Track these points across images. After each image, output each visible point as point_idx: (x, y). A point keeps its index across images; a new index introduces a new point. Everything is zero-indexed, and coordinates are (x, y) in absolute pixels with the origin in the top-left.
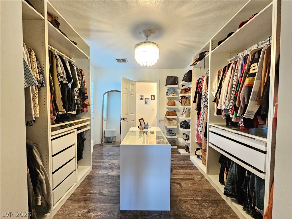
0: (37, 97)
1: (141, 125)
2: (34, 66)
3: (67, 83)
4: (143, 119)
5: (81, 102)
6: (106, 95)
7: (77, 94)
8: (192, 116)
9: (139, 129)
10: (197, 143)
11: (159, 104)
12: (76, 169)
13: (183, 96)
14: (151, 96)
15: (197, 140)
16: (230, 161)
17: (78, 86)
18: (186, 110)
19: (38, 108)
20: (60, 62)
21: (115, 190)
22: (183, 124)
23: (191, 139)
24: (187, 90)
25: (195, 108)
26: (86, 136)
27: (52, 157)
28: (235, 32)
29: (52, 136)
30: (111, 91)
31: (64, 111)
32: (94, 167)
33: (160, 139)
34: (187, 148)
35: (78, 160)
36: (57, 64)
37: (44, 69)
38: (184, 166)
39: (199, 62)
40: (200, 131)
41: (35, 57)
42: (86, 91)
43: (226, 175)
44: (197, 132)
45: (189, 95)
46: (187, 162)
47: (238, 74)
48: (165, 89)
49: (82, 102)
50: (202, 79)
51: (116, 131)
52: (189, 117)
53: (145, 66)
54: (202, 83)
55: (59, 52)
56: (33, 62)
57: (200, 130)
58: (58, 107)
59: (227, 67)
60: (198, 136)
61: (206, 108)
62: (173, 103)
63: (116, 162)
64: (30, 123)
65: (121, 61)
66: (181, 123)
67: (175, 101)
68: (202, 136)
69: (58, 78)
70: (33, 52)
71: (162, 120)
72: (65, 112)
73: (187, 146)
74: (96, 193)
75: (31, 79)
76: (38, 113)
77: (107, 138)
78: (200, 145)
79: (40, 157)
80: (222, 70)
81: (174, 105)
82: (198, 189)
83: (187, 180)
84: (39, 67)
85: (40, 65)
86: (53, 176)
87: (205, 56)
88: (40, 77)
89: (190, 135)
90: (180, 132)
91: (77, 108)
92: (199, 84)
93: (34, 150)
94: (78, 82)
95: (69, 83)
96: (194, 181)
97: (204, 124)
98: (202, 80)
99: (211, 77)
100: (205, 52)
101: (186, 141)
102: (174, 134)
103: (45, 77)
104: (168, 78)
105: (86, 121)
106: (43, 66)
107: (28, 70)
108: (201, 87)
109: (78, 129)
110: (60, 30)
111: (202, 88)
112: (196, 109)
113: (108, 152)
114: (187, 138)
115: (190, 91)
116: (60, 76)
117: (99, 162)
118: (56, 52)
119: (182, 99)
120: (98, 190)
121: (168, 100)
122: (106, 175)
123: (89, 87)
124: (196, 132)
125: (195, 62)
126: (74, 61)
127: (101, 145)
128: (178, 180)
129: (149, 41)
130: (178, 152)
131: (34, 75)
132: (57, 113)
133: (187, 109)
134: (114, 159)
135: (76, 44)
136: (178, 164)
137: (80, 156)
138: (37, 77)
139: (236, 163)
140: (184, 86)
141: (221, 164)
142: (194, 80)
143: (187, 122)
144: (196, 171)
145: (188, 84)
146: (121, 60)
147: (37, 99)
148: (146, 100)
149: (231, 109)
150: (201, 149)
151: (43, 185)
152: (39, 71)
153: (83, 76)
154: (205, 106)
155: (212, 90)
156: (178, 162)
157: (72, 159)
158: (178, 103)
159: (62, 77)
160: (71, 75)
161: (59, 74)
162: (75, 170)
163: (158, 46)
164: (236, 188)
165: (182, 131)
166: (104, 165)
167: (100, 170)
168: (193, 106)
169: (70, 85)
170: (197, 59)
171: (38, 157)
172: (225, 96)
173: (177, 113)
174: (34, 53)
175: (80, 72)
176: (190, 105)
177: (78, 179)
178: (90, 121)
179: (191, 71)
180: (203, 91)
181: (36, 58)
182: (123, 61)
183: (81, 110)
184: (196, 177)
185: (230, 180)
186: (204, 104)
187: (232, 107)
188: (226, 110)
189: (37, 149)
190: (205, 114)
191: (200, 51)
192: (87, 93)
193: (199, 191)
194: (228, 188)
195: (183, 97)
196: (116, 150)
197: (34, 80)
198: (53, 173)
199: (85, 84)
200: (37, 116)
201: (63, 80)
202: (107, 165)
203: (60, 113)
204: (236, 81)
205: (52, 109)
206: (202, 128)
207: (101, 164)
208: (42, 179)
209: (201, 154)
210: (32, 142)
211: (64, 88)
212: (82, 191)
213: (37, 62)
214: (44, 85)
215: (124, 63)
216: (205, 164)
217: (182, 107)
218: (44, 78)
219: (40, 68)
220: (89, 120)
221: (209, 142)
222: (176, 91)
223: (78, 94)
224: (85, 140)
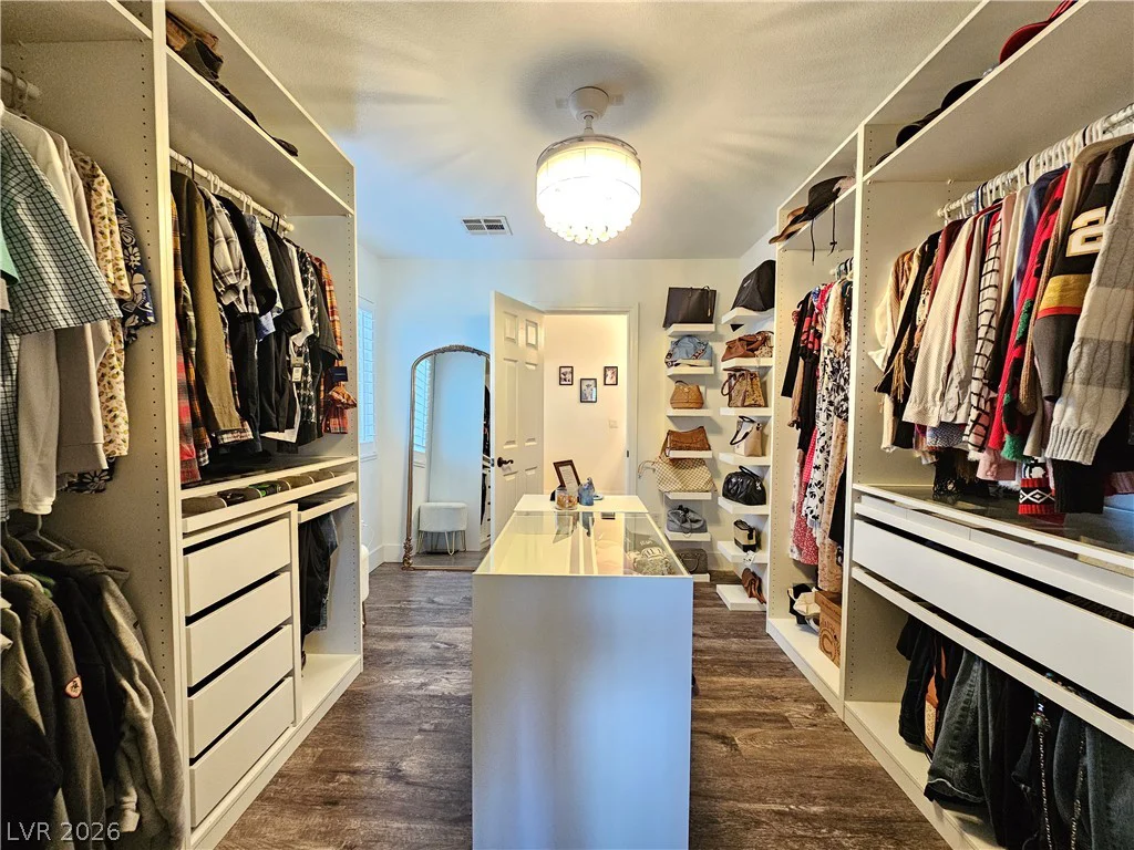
0: (118, 369)
1: (562, 486)
2: (105, 238)
3: (254, 314)
4: (570, 463)
5: (318, 392)
6: (426, 364)
7: (301, 360)
8: (776, 450)
9: (555, 503)
10: (797, 563)
11: (638, 402)
12: (293, 670)
13: (736, 369)
14: (605, 371)
15: (795, 549)
16: (956, 650)
17: (302, 323)
18: (747, 427)
19: (126, 415)
20: (223, 223)
21: (456, 758)
22: (737, 482)
23: (773, 547)
24: (754, 344)
25: (790, 416)
26: (338, 534)
27: (187, 624)
28: (979, 80)
29: (185, 535)
30: (444, 350)
31: (244, 431)
32: (371, 659)
33: (644, 551)
34: (752, 582)
35: (305, 631)
36: (211, 235)
37: (150, 251)
38: (743, 657)
39: (809, 224)
40: (810, 517)
41: (112, 197)
42: (339, 347)
43: (934, 710)
44: (799, 516)
45: (762, 365)
46: (754, 644)
47: (1001, 266)
48: (663, 340)
49: (322, 393)
50: (822, 295)
51: (463, 508)
52: (764, 454)
53: (581, 241)
54: (820, 312)
55: (226, 187)
56: (103, 218)
57: (812, 512)
58: (215, 411)
59: (941, 240)
60: (803, 534)
61: (839, 416)
62: (693, 396)
63: (461, 636)
64: (93, 481)
65: (481, 227)
66: (728, 481)
67: (702, 389)
68: (820, 534)
69: (215, 290)
70: (103, 176)
71: (649, 464)
72: (249, 435)
73: (754, 574)
74: (374, 772)
75: (92, 293)
76: (122, 436)
77: (429, 537)
78: (812, 572)
79: (135, 626)
80: (917, 252)
81: (700, 404)
82: (805, 765)
83: (757, 723)
84: (128, 240)
85: (136, 235)
86: (191, 705)
87: (835, 196)
88: (131, 285)
89: (768, 530)
90: (722, 515)
91: (302, 417)
92: (807, 319)
93: (107, 595)
94: (306, 311)
95: (263, 312)
96: (786, 728)
97: (827, 485)
98: (822, 300)
99: (863, 284)
100: (836, 180)
101: (750, 552)
102: (697, 526)
103: (155, 282)
104: (674, 293)
105: (338, 471)
106: (146, 238)
107: (76, 254)
108: (816, 331)
109: (304, 504)
110: (223, 90)
111: (819, 336)
112: (794, 422)
113: (431, 596)
114: (754, 540)
115: (768, 349)
116: (225, 283)
117: (392, 637)
118: (215, 186)
119: (733, 382)
120: (381, 759)
121: (673, 385)
122: (421, 692)
123: (353, 330)
124: (794, 517)
125: (793, 223)
126: (290, 227)
127: (405, 565)
128: (718, 720)
129: (597, 131)
130: (714, 599)
131: (107, 276)
132: (210, 437)
133: (752, 421)
134: (456, 625)
135: (293, 152)
136: (716, 651)
137: (313, 615)
138: (118, 283)
139: (984, 661)
140: (739, 326)
141: (908, 658)
142: (787, 299)
143: (752, 475)
144: (795, 683)
145: (759, 320)
146: (483, 223)
147: (121, 377)
148: (584, 387)
149: (975, 423)
150: (814, 590)
151: (145, 747)
152: (127, 259)
153: (327, 288)
154: (832, 408)
155: (869, 341)
156: (718, 643)
157: (277, 629)
158: (714, 397)
159: (234, 288)
160: (273, 279)
161: (219, 274)
162: (291, 674)
163: (635, 154)
164: (985, 771)
165: (731, 511)
166: (414, 650)
167: (397, 672)
168: (780, 410)
169: (268, 322)
170: (802, 212)
171: (124, 625)
172: (944, 365)
173: (712, 439)
174: (107, 182)
175: (311, 269)
176: (766, 406)
177: (305, 711)
178: (357, 471)
179: (770, 265)
180: (827, 345)
181: (118, 205)
182: (490, 227)
183: (319, 425)
184: (797, 712)
185: (956, 738)
186: (831, 403)
187: (979, 416)
188: (950, 429)
189: (122, 590)
190: (833, 442)
191: (812, 177)
192: (341, 357)
193: (814, 773)
194: (948, 771)
195: (736, 373)
196: (462, 587)
197: (101, 297)
198: (192, 691)
199: (336, 317)
200: (117, 452)
201: (239, 299)
202: (424, 648)
203: (227, 438)
204: (995, 296)
205: (188, 421)
206: (821, 501)
207: (402, 644)
208: (142, 719)
209: (815, 609)
210: (100, 561)
211: (246, 334)
212: (321, 759)
213: (122, 222)
214: (151, 319)
215: (495, 236)
216: (833, 655)
217: (735, 412)
218: (151, 291)
219: (133, 246)
220: (352, 466)
221: (853, 564)
222: (708, 350)
223: (306, 361)
224: (334, 547)
